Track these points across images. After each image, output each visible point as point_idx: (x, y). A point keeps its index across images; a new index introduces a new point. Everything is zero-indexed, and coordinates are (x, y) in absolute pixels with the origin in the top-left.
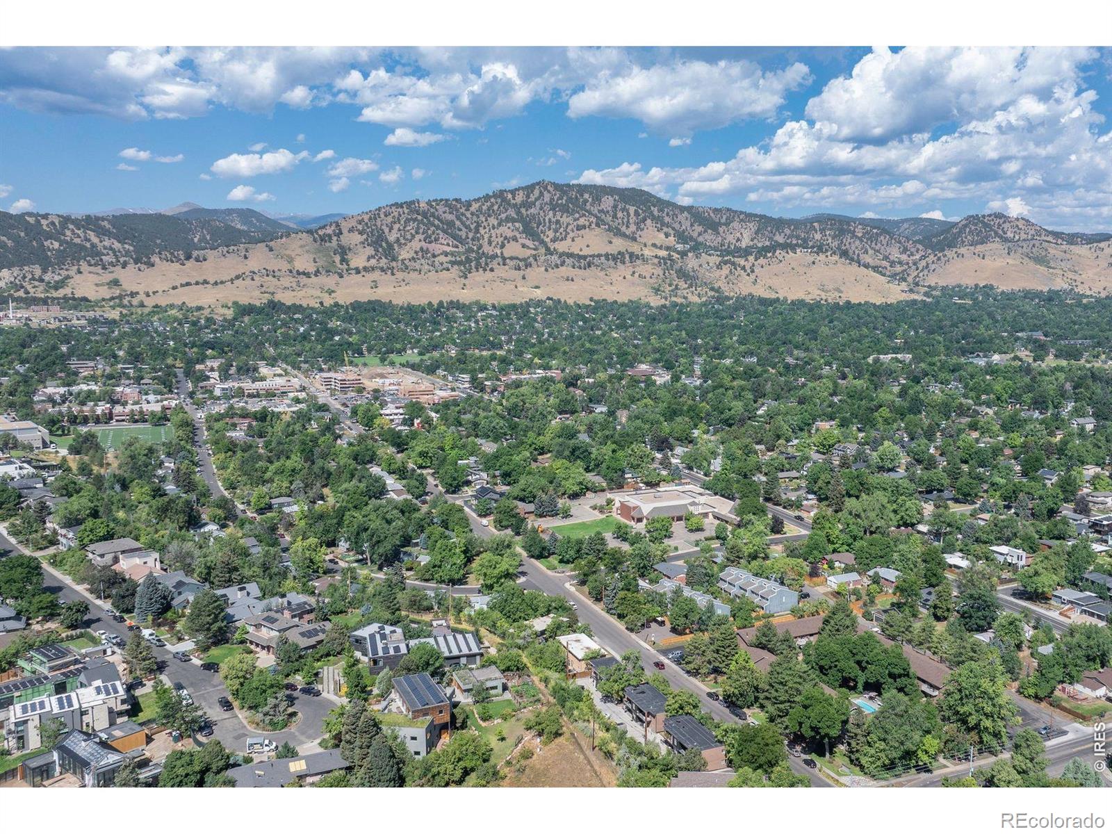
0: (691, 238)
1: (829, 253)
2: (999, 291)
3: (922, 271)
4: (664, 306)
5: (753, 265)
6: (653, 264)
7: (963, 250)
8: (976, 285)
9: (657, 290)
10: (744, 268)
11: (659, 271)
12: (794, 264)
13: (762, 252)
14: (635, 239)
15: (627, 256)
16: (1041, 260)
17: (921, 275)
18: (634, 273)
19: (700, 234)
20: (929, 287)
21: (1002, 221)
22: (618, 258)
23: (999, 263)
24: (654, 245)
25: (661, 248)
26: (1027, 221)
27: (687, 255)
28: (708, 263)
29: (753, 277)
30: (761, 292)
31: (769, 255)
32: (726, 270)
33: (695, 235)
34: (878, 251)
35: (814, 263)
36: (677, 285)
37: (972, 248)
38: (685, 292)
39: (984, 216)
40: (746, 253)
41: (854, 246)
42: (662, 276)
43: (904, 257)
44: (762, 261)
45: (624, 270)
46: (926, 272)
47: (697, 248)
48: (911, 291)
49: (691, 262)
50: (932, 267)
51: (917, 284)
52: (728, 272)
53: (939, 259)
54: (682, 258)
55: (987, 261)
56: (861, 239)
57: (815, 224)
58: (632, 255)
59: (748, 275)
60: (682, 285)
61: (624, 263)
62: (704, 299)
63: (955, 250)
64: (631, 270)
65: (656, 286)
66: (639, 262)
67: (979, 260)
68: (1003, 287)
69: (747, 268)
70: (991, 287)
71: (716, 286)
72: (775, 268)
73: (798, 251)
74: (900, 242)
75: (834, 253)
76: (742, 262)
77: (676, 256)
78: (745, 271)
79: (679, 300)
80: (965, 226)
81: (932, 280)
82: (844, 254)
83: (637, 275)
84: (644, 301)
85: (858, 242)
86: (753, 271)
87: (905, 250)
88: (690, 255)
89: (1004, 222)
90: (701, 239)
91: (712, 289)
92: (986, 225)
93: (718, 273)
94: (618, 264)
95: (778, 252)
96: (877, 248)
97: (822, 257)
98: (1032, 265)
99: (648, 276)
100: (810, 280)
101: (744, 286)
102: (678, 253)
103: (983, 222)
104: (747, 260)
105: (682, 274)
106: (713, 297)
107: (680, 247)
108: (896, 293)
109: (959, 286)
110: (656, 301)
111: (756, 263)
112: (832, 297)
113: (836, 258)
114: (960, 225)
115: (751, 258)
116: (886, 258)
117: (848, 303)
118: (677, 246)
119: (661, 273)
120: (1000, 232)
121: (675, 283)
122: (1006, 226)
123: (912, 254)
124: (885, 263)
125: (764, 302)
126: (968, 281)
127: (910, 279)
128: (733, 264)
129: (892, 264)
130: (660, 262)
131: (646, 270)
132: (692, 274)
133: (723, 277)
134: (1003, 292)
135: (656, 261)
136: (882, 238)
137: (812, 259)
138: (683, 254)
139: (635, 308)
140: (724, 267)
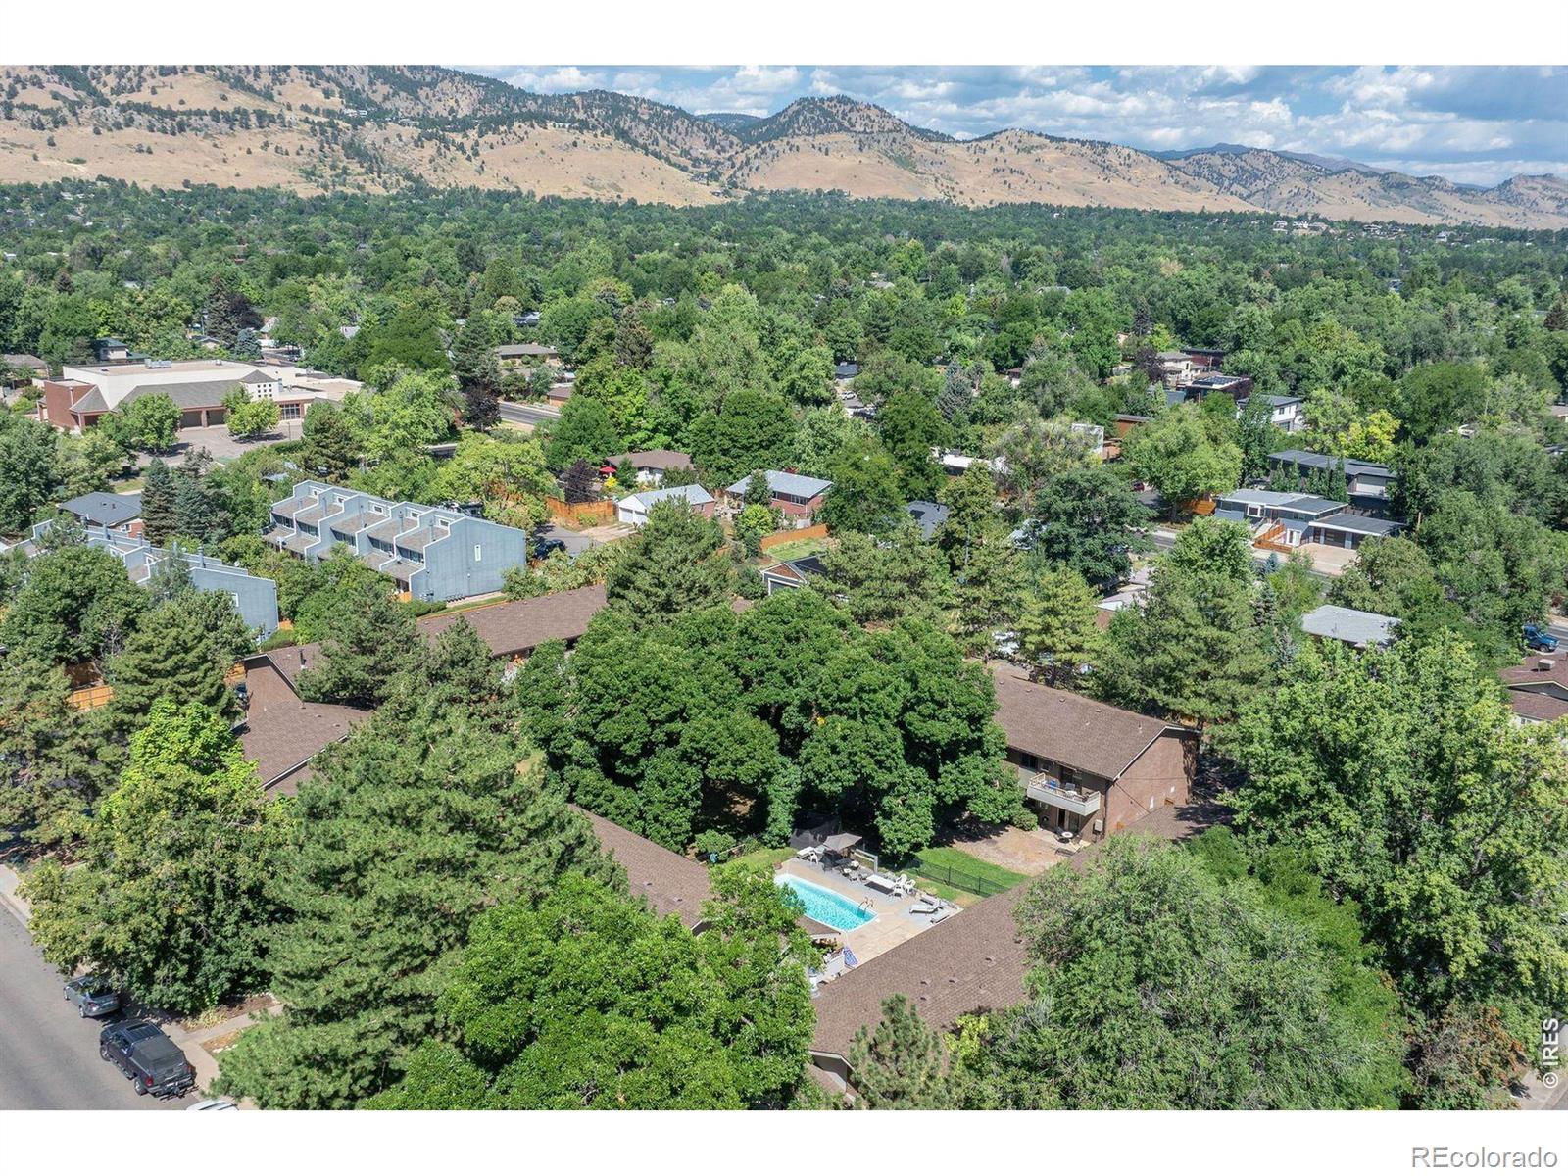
0: (371, 103)
1: (599, 132)
2: (852, 199)
3: (741, 168)
4: (323, 198)
5: (477, 144)
6: (301, 132)
7: (797, 141)
8: (819, 191)
9: (309, 175)
10: (461, 147)
11: (312, 144)
12: (543, 145)
13: (490, 125)
14: (271, 98)
15: (253, 119)
16: (905, 162)
17: (739, 174)
18: (266, 145)
19: (386, 98)
20: (752, 190)
21: (847, 107)
22: (237, 119)
23: (848, 161)
24: (305, 108)
25: (317, 112)
26: (882, 110)
27: (363, 125)
28: (399, 136)
29: (476, 162)
30: (488, 183)
31: (502, 129)
32: (430, 149)
33: (378, 98)
34: (674, 143)
35: (575, 144)
36: (345, 168)
37: (810, 139)
38: (360, 179)
39: (822, 100)
40: (464, 125)
41: (639, 131)
42: (317, 151)
43: (712, 154)
44: (490, 137)
45: (252, 139)
46: (746, 170)
47: (380, 116)
48: (726, 193)
49: (370, 135)
50: (755, 163)
51: (735, 186)
52: (433, 152)
53: (764, 152)
54: (354, 128)
55: (832, 159)
56: (647, 123)
57: (576, 98)
58: (261, 115)
59: (469, 158)
60: (355, 167)
61: (248, 128)
62: (394, 192)
63: (785, 140)
64: (261, 139)
65: (308, 168)
66: (274, 127)
67: (821, 156)
68: (856, 194)
69: (468, 146)
70: (840, 193)
71: (415, 174)
72: (513, 149)
73: (549, 125)
74: (705, 132)
75: (607, 132)
76: (458, 138)
77: (342, 124)
78: (464, 152)
79: (349, 191)
80: (797, 113)
81: (756, 182)
82: (623, 135)
83: (271, 148)
84: (285, 188)
85: (642, 127)
86: (477, 154)
87: (713, 143)
88: (367, 124)
89: (851, 110)
90: (388, 105)
91: (408, 178)
92: (826, 113)
93: (417, 153)
94: (237, 128)
95: (516, 124)
96: (671, 138)
97: (588, 136)
98: (893, 167)
99: (292, 151)
100: (571, 170)
101: (462, 175)
102: (348, 120)
103: (822, 109)
104: (466, 136)
105: (354, 151)
106: (410, 189)
107: (350, 112)
108: (705, 195)
109: (795, 192)
110: (306, 191)
111: (481, 141)
112: (606, 196)
113: (608, 139)
114: (790, 112)
115: (473, 134)
116: (685, 153)
117: (632, 202)
118: (346, 111)
119: (316, 147)
120: (846, 124)
121: (341, 165)
122: (854, 115)
123: (724, 150)
124: (684, 161)
125: (496, 196)
126: (807, 186)
127: (724, 179)
128: (443, 140)
129: (696, 162)
130: (313, 130)
131: (290, 140)
132: (372, 152)
133: (426, 160)
134: (857, 200)
135: (307, 127)
136: (679, 123)
137: (573, 139)
138: (357, 123)
139: (265, 199)
140: (427, 144)
